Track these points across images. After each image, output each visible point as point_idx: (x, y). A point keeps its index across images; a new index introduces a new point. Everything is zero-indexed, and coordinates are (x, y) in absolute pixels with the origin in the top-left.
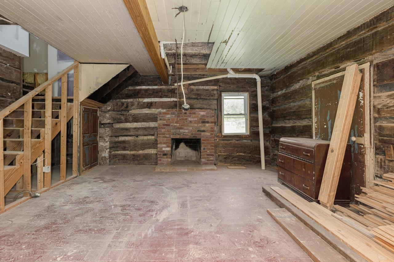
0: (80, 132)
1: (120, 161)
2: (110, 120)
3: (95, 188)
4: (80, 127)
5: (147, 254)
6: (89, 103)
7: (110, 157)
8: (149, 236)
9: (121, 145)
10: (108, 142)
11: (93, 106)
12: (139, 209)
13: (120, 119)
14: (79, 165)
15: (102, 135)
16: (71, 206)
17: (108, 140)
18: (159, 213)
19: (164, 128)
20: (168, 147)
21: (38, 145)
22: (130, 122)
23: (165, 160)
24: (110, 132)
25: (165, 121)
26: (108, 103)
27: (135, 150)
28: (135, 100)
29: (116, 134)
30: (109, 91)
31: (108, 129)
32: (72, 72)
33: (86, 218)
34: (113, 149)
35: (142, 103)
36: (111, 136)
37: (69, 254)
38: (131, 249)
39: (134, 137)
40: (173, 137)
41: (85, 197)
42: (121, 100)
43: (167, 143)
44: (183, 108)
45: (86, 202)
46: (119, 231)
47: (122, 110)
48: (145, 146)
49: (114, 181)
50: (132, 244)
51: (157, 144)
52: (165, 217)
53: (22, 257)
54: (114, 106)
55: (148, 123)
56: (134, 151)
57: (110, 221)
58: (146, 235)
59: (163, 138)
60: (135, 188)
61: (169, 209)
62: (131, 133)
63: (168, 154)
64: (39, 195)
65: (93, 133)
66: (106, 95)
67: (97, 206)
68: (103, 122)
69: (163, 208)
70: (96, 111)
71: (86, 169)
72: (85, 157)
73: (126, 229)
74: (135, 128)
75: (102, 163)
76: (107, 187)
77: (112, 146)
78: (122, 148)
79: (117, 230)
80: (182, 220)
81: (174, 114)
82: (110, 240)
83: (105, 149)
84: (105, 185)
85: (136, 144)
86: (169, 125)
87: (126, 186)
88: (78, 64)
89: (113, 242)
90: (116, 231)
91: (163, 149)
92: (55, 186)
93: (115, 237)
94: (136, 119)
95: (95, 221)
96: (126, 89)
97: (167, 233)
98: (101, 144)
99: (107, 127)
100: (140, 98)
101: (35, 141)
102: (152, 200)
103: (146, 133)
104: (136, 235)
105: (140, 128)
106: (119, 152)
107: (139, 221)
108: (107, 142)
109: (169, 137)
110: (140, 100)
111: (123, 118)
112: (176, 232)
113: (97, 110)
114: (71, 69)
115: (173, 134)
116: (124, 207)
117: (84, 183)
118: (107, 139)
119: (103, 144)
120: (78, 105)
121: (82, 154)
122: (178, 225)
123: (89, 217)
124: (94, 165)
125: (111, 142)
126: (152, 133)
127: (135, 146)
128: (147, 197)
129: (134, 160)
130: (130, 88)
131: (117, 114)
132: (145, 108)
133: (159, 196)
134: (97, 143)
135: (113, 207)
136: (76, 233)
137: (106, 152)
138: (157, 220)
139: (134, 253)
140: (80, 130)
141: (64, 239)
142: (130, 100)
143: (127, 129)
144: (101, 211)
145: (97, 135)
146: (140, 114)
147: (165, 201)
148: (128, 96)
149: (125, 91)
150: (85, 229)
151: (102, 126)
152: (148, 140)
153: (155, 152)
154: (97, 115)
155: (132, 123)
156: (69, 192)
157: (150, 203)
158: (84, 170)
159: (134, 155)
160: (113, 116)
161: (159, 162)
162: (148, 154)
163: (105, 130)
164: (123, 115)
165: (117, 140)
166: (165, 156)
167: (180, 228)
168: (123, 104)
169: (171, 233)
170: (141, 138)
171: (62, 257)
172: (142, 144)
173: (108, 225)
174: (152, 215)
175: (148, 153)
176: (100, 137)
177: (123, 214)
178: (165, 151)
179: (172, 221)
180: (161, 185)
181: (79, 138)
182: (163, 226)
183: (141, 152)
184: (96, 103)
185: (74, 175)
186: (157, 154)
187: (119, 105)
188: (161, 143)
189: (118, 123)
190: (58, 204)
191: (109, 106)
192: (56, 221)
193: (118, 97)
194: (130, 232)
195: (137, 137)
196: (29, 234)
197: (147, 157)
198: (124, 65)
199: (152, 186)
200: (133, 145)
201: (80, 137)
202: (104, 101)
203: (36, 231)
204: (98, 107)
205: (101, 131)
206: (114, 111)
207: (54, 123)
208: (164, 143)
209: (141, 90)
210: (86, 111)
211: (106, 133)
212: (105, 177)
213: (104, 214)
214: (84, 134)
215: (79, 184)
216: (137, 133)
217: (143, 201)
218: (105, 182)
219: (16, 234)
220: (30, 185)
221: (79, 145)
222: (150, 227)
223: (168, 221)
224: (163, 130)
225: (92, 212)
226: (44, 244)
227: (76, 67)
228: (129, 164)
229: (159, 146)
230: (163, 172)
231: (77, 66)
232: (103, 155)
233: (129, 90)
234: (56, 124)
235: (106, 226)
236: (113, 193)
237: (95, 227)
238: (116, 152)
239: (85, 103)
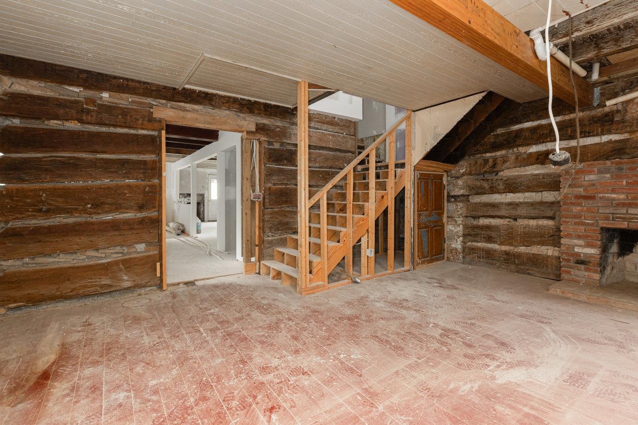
0: (414, 209)
1: (481, 260)
2: (464, 191)
3: (424, 291)
4: (414, 201)
5: (441, 416)
6: (428, 166)
7: (464, 251)
8: (460, 393)
9: (483, 232)
10: (461, 226)
11: (434, 169)
12: (470, 346)
13: (481, 187)
14: (413, 254)
15: (452, 213)
16: (382, 305)
17: (460, 222)
18: (504, 367)
19: (580, 204)
20: (589, 245)
21: (361, 222)
22: (499, 193)
23: (581, 273)
24: (464, 209)
25: (582, 190)
26: (461, 163)
27: (511, 244)
28: (511, 151)
29: (474, 213)
30: (458, 144)
31: (461, 205)
32: (403, 126)
33: (391, 325)
34: (469, 237)
35: (525, 156)
36: (466, 217)
37: (352, 357)
38: (422, 394)
39: (508, 220)
40: (605, 225)
41: (404, 300)
42: (484, 155)
43: (587, 237)
44: (551, 160)
45: (402, 307)
46: (419, 361)
47: (485, 172)
48: (529, 238)
49: (456, 289)
50: (427, 389)
51: (560, 237)
52: (514, 380)
53: (318, 336)
54: (470, 167)
55: (540, 194)
56: (508, 246)
57: (416, 342)
58: (456, 389)
59: (577, 227)
60: (484, 311)
61: (532, 370)
62: (502, 212)
63: (589, 262)
64: (359, 281)
65: (435, 209)
66: (455, 150)
67: (412, 316)
68: (452, 194)
69: (520, 364)
70: (441, 177)
71: (423, 263)
72: (422, 245)
73: (431, 364)
74: (510, 204)
75: (452, 258)
76: (440, 295)
77: (467, 233)
78: (484, 237)
79: (418, 358)
80: (550, 404)
81: (607, 171)
82: (402, 367)
83: (456, 237)
84: (438, 291)
85: (512, 233)
86: (592, 198)
87: (471, 303)
88: (410, 114)
89: (404, 370)
90: (416, 360)
91: (576, 250)
92: (379, 276)
93: (410, 366)
94: (512, 186)
95: (398, 334)
96: (492, 134)
97: (499, 408)
98: (449, 228)
99: (460, 202)
100: (519, 146)
101: (358, 217)
102: (505, 340)
103: (534, 213)
104: (440, 380)
105: (521, 203)
106: (479, 245)
107: (458, 363)
108: (459, 225)
109: (592, 224)
110: (522, 150)
111: (486, 185)
112: (519, 416)
113: (442, 175)
114: (400, 123)
115: (607, 219)
116: (446, 332)
117: (413, 281)
118: (460, 220)
119: (453, 229)
120: (411, 171)
121: (417, 240)
122: (532, 408)
123: (394, 326)
124: (438, 260)
125: (466, 227)
126: (550, 214)
127: (510, 237)
128: (497, 332)
129: (507, 263)
130: (500, 131)
131: (476, 180)
132: (533, 165)
133: (524, 339)
134: (443, 226)
135: (431, 325)
136: (371, 338)
137: (457, 242)
138: (493, 378)
139: (422, 402)
140: (414, 205)
141: (357, 338)
142: (499, 153)
143: (494, 206)
144: (413, 324)
145: (443, 213)
146: (520, 177)
147: (532, 353)
148: (495, 147)
149: (490, 138)
150: (383, 337)
151: (453, 200)
152: (538, 227)
153: (556, 254)
154: (441, 183)
155: (505, 194)
156: (391, 287)
157: (497, 343)
158: (419, 264)
159: (507, 253)
160: (470, 183)
161: (564, 276)
162: (540, 255)
163: (457, 205)
164: (487, 180)
165: (475, 223)
166: (582, 267)
167: (534, 415)
168: (486, 161)
169: (507, 412)
170: (522, 222)
171: (345, 356)
172: (525, 233)
173: (410, 345)
174: (489, 366)
175: (539, 253)
176: (448, 217)
177: (439, 341)
178: (582, 255)
179: (524, 393)
180: (545, 321)
181: (412, 217)
182: (496, 393)
183: (522, 249)
184: (438, 164)
185: (406, 268)
186: (559, 258)
187: (479, 163)
188: (569, 236)
189: (477, 194)
190: (372, 297)
191: (462, 167)
192: (360, 315)
193: (477, 150)
194: (434, 371)
195: (515, 220)
196: (333, 318)
197: (536, 262)
198: (477, 95)
199: (522, 317)
200: (506, 235)
201: (414, 215)
202: (453, 159)
203: (339, 318)
204: (445, 171)
205: (449, 207)
206: (470, 174)
207: (380, 196)
208: (579, 237)
209: (521, 130)
210: (422, 179)
211: (458, 211)
212: (446, 280)
213: (413, 330)
214: (421, 211)
215: (407, 280)
216: (514, 213)
217: (487, 336)
218: (441, 287)
219: (325, 313)
220: (351, 267)
221: (412, 226)
222: (471, 381)
223: (514, 391)
224: (576, 209)
225: (401, 321)
226: (338, 334)
227: (408, 118)
228: (498, 267)
229: (563, 241)
230: (568, 299)
231: (410, 116)
232: (453, 246)
233: (498, 135)
234: (383, 197)
235: (406, 346)
236: (444, 306)
237: (394, 342)
238: (475, 244)
239: (422, 167)
